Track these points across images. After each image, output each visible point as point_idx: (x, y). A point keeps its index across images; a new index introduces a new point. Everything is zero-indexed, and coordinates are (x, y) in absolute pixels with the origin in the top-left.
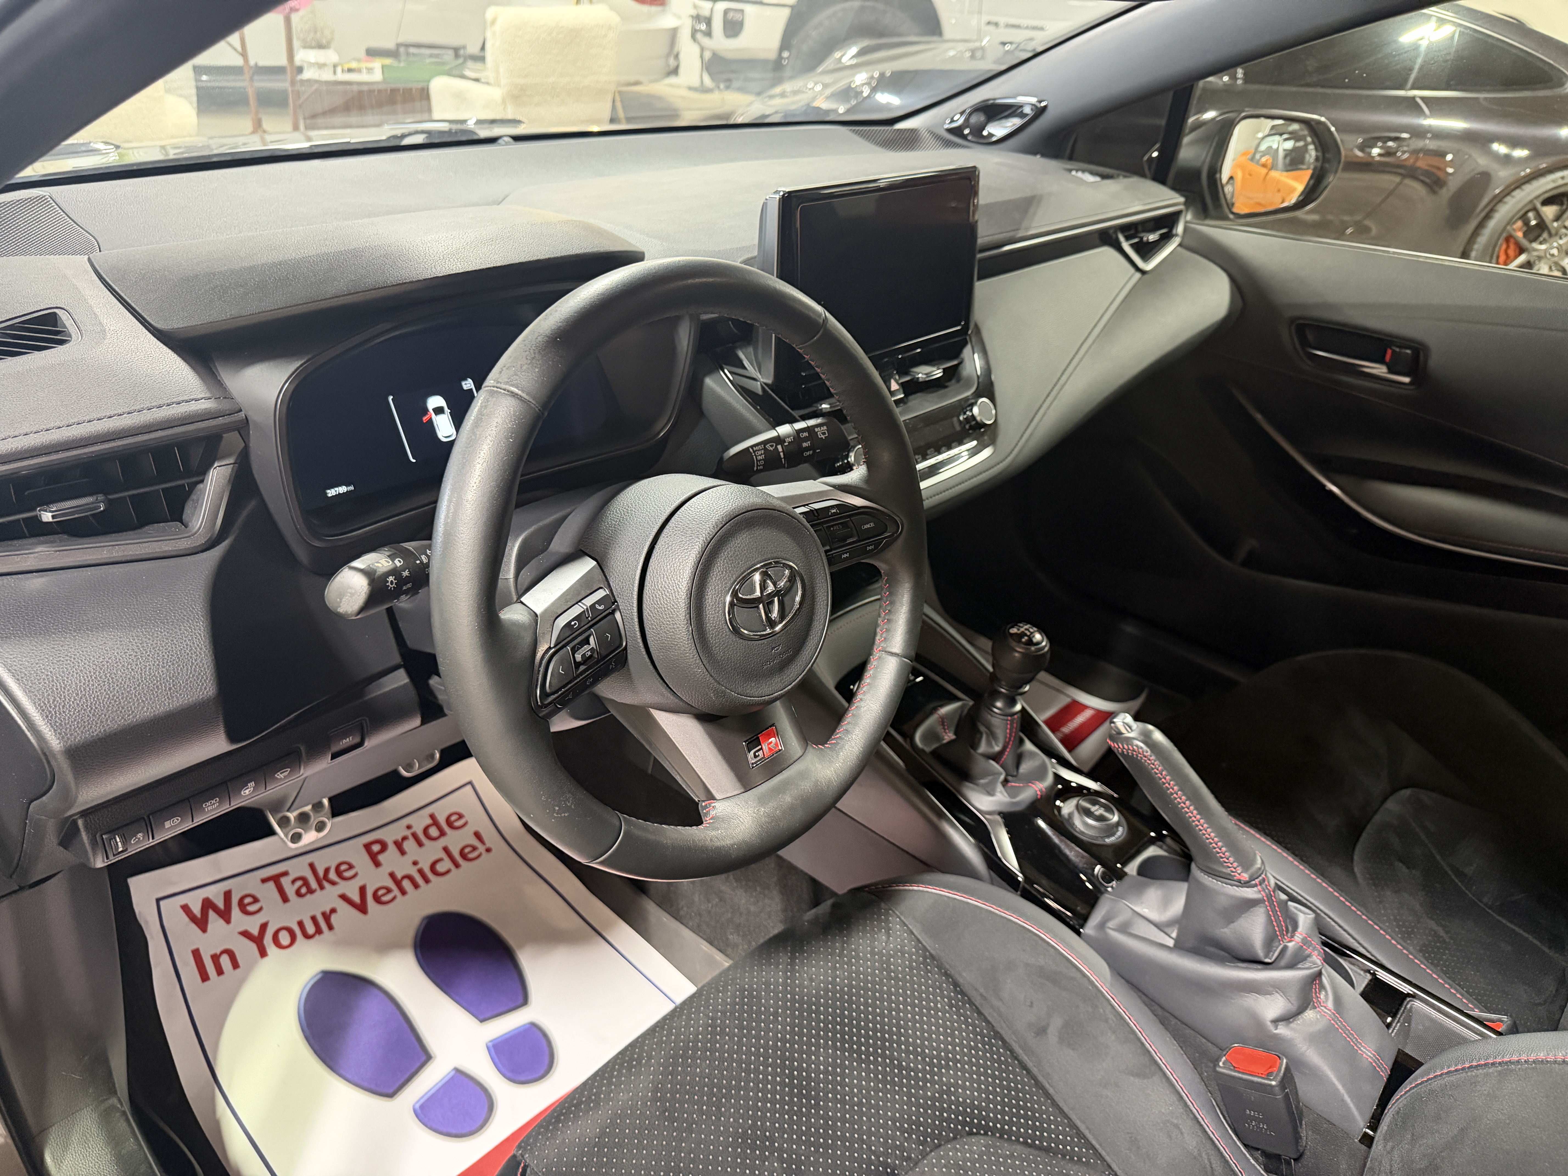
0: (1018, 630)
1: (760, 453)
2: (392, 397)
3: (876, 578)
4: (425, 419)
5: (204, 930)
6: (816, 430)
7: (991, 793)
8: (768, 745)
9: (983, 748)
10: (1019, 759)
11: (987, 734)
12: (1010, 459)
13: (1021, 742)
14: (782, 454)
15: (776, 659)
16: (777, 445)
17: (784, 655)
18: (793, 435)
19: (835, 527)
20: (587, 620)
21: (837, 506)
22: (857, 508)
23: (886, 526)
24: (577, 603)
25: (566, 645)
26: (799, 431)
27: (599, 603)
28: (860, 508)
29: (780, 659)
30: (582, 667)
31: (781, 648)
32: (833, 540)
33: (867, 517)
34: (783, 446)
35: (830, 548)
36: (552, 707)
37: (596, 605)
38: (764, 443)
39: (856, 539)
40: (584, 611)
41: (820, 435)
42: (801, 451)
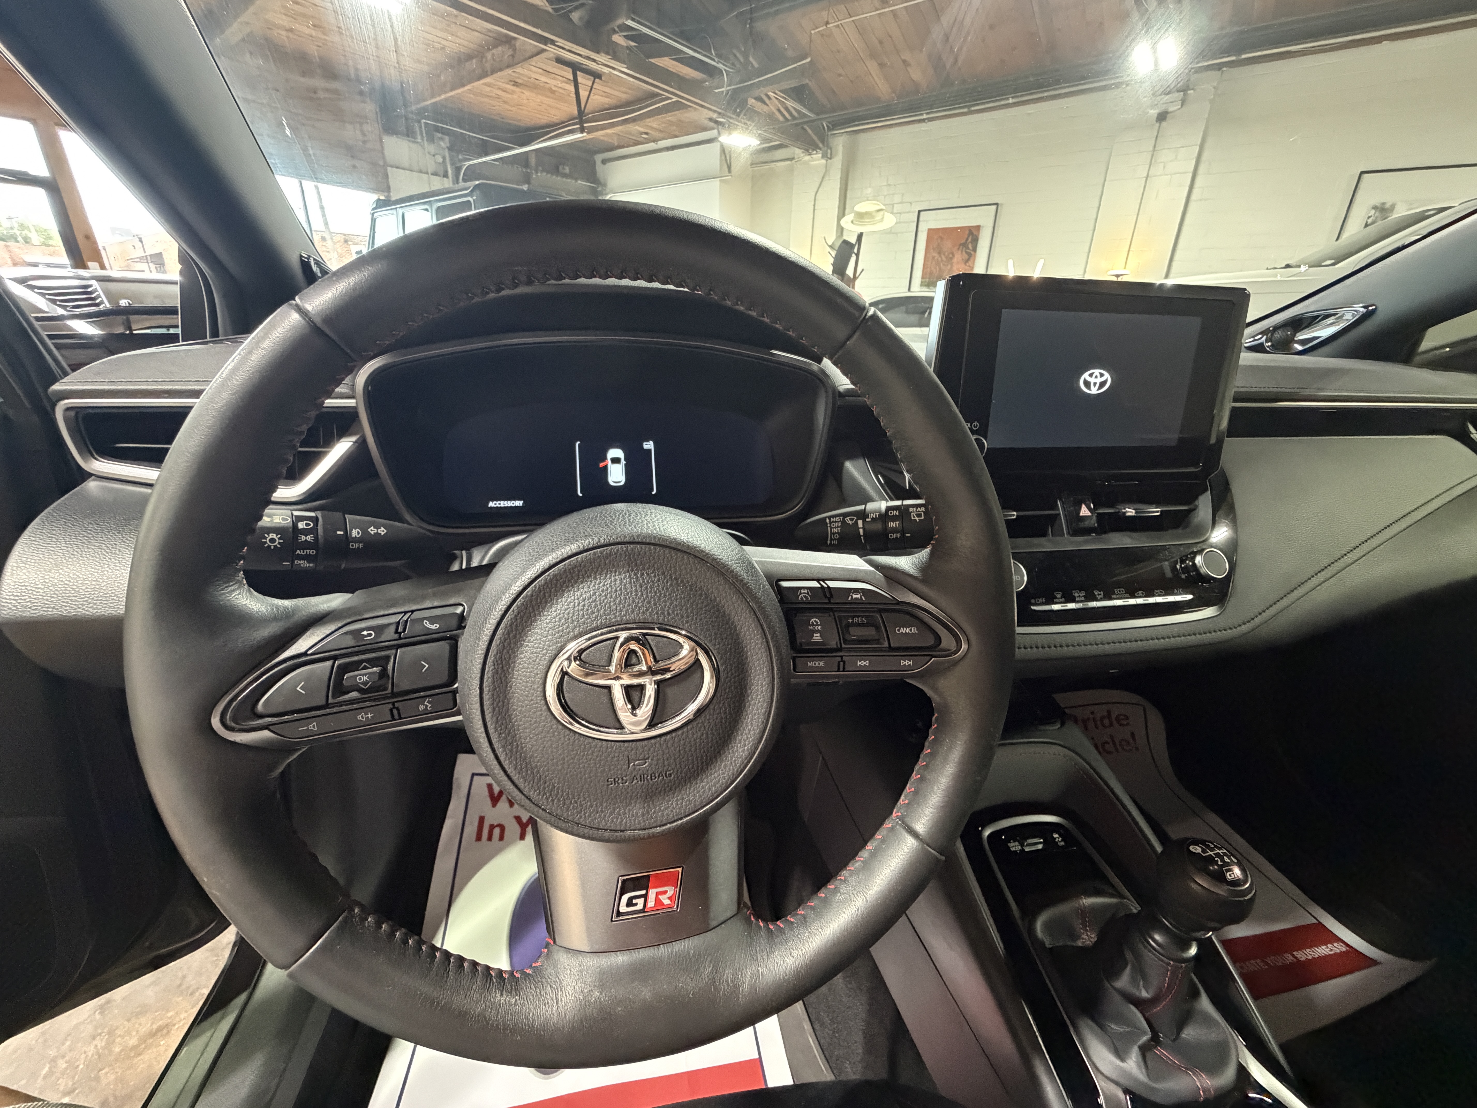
0: (1204, 851)
1: (836, 525)
2: (579, 442)
3: (1054, 720)
4: (602, 465)
5: (494, 805)
6: (911, 510)
7: (1120, 1054)
8: (657, 894)
9: (1123, 982)
10: (1184, 1019)
11: (1133, 966)
12: (1244, 628)
13: (1195, 995)
14: (861, 531)
15: (639, 779)
16: (858, 519)
17: (659, 776)
18: (880, 512)
19: (856, 620)
20: (397, 636)
21: (863, 591)
22: (895, 602)
23: (938, 639)
24: (405, 613)
25: (335, 658)
26: (889, 508)
27: (432, 620)
28: (899, 603)
29: (648, 780)
30: (354, 694)
31: (650, 765)
32: (847, 637)
33: (908, 617)
34: (864, 522)
35: (839, 646)
36: (266, 734)
37: (425, 621)
38: (845, 515)
39: (886, 645)
40: (399, 622)
41: (914, 517)
42: (886, 532)
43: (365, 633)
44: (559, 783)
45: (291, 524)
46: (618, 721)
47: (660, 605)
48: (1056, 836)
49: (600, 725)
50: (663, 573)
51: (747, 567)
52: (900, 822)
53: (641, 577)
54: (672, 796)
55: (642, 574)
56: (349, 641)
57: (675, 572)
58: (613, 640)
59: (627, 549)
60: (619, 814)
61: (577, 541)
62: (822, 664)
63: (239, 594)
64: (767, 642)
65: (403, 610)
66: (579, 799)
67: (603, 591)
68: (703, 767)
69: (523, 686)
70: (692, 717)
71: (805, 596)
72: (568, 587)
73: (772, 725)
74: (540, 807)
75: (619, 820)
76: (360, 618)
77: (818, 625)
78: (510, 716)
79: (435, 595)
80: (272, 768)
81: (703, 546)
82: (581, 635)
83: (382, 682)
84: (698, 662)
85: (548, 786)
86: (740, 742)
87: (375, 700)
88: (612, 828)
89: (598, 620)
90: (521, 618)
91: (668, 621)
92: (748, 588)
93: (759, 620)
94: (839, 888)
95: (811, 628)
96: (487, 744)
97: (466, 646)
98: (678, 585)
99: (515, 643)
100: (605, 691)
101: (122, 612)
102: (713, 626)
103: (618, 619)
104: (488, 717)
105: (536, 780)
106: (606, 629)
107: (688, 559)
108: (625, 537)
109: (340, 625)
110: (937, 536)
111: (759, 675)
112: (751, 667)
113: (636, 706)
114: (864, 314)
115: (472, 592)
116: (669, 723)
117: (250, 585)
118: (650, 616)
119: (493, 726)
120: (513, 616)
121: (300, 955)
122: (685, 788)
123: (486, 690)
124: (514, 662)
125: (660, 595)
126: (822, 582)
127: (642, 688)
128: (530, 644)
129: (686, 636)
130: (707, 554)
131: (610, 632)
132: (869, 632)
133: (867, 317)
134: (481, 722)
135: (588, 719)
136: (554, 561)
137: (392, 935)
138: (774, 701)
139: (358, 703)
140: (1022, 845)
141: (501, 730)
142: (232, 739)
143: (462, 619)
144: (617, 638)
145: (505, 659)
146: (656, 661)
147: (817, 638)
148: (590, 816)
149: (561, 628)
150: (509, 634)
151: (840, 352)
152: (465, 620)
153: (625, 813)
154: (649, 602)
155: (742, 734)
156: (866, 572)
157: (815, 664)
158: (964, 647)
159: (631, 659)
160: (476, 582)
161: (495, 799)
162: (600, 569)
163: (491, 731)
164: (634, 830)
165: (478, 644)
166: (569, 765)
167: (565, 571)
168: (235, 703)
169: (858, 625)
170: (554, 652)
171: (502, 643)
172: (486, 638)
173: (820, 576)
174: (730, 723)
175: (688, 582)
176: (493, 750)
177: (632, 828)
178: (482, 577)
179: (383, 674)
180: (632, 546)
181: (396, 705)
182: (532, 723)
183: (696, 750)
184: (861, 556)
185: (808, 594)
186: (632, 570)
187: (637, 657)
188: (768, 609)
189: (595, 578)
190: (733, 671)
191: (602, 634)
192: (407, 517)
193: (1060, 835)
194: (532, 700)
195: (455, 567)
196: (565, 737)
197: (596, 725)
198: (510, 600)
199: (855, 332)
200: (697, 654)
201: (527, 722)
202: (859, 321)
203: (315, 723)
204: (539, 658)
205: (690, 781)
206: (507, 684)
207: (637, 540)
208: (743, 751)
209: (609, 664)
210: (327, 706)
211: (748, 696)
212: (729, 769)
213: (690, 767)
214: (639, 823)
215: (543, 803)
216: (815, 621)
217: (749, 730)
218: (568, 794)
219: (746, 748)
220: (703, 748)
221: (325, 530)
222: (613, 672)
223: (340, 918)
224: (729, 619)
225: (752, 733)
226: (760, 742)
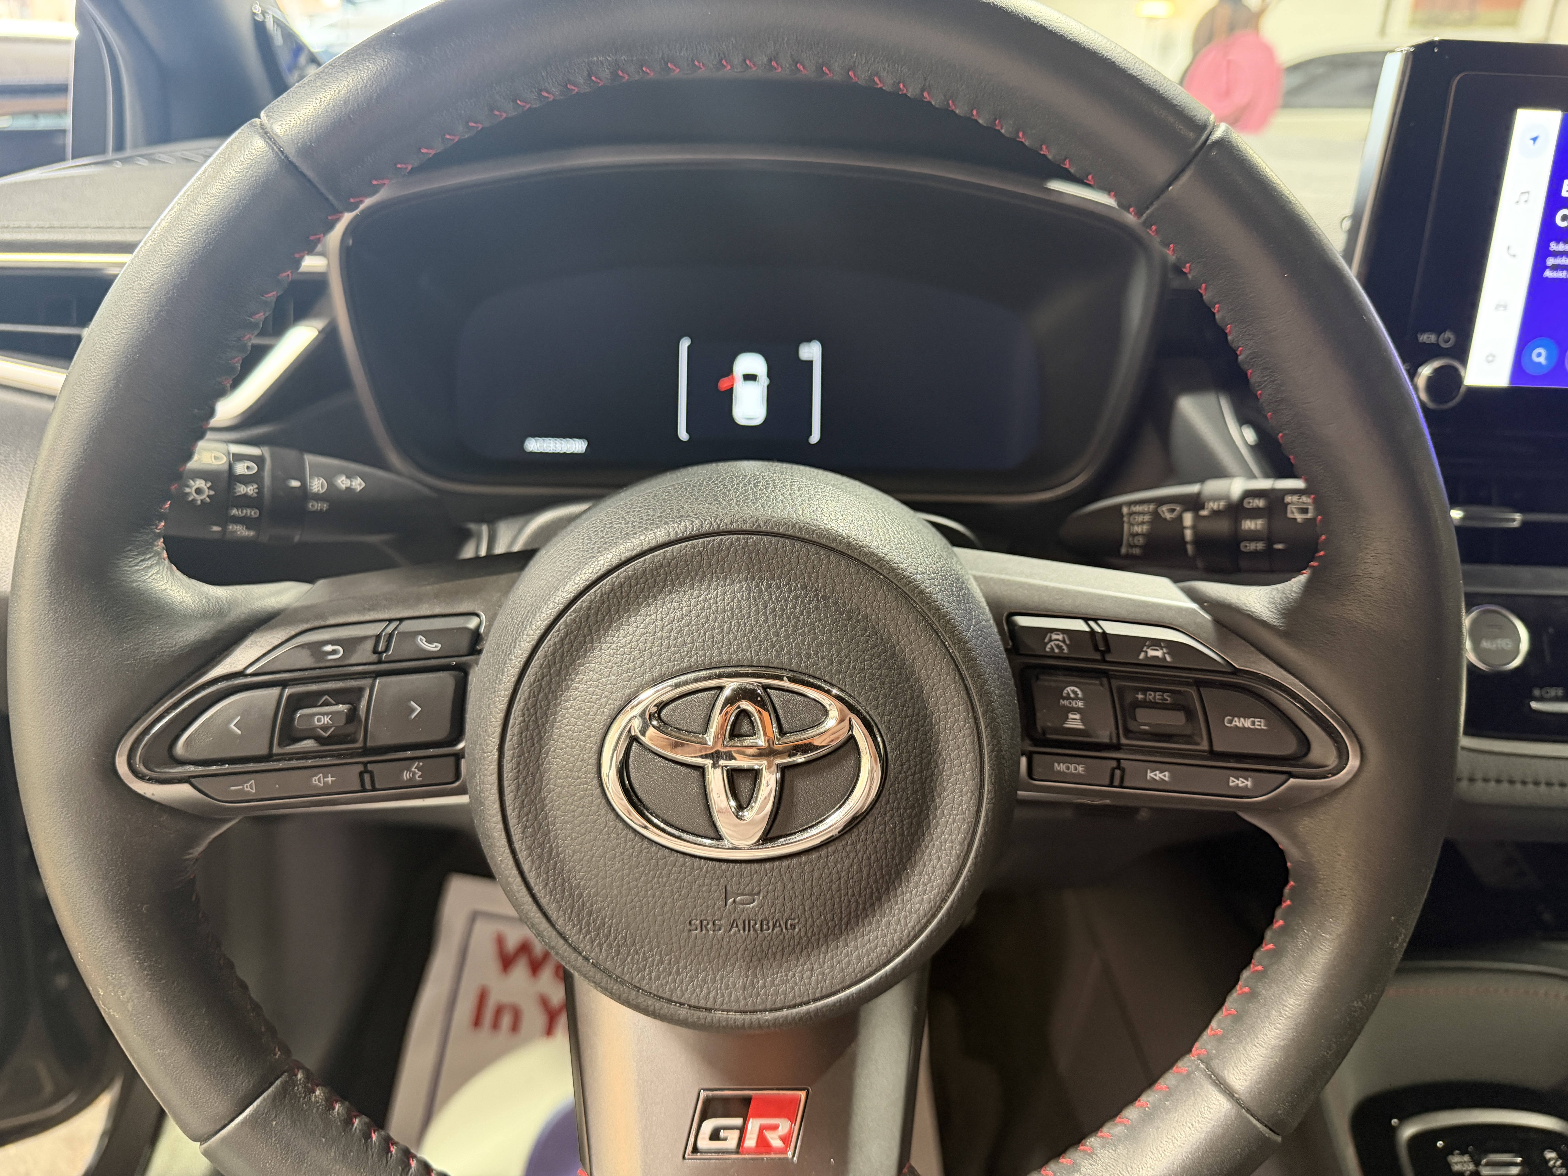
1: (1140, 518)
2: (687, 341)
4: (725, 383)
5: (506, 972)
6: (1289, 498)
8: (762, 1129)
14: (1187, 533)
15: (741, 927)
16: (1186, 510)
17: (774, 926)
18: (1227, 498)
19: (1151, 696)
20: (374, 658)
21: (1171, 645)
22: (1228, 670)
23: (1305, 744)
24: (390, 621)
25: (284, 684)
26: (1249, 494)
27: (430, 636)
28: (1236, 672)
29: (755, 930)
30: (308, 744)
31: (761, 905)
32: (1132, 725)
33: (1251, 700)
34: (1197, 518)
35: (1115, 741)
36: (184, 791)
37: (420, 637)
38: (1161, 501)
39: (1205, 746)
40: (378, 637)
41: (1293, 513)
42: (1237, 538)
43: (329, 648)
44: (611, 918)
45: (226, 467)
46: (714, 825)
47: (794, 639)
48: (1550, 1155)
49: (682, 830)
50: (804, 587)
51: (951, 585)
52: (1202, 1066)
53: (766, 590)
54: (794, 962)
55: (770, 586)
56: (305, 660)
57: (824, 586)
58: (714, 692)
59: (747, 542)
60: (704, 981)
61: (666, 523)
62: (1080, 769)
63: (157, 573)
64: (976, 719)
65: (386, 616)
66: (642, 947)
67: (703, 609)
68: (849, 919)
69: (566, 753)
70: (835, 832)
71: (1058, 646)
72: (646, 598)
73: (975, 864)
74: (580, 954)
75: (705, 991)
76: (322, 623)
77: (1080, 699)
78: (542, 800)
79: (437, 596)
80: (191, 841)
81: (875, 544)
82: (662, 679)
83: (350, 729)
84: (852, 740)
85: (595, 921)
86: (916, 887)
87: (338, 756)
88: (692, 1003)
89: (691, 657)
90: (571, 643)
91: (807, 667)
92: (948, 621)
93: (962, 678)
94: (1079, 1165)
95: (1065, 703)
96: (504, 841)
97: (481, 681)
98: (827, 608)
99: (559, 684)
100: (695, 774)
101: (9, 589)
102: (882, 683)
103: (725, 657)
104: (509, 797)
105: (576, 908)
106: (704, 673)
107: (848, 566)
108: (745, 522)
109: (293, 633)
110: (1322, 553)
111: (956, 774)
112: (944, 760)
113: (744, 803)
114: (1204, 137)
115: (496, 596)
116: (797, 837)
117: (172, 559)
118: (777, 657)
119: (516, 813)
120: (557, 639)
121: (223, 1123)
122: (816, 952)
123: (508, 754)
124: (555, 714)
125: (796, 623)
126: (1092, 623)
127: (755, 775)
128: (582, 687)
129: (838, 697)
130: (880, 559)
131: (709, 678)
132: (1175, 720)
133: (1209, 142)
134: (497, 806)
135: (665, 817)
136: (628, 555)
137: (348, 1122)
138: (982, 821)
139: (315, 757)
140: (1477, 1164)
141: (527, 821)
142: (141, 792)
143: (476, 638)
144: (721, 688)
145: (541, 707)
146: (782, 732)
147: (1074, 722)
148: (658, 978)
149: (631, 665)
150: (549, 667)
151: (1156, 205)
152: (482, 640)
153: (714, 981)
154: (777, 634)
155: (920, 874)
156: (1180, 610)
157: (1068, 768)
158: (1354, 762)
159: (741, 726)
160: (503, 579)
161: (507, 962)
162: (700, 573)
163: (512, 821)
164: (728, 1011)
165: (501, 680)
166: (630, 889)
167: (644, 572)
168: (147, 738)
169: (1153, 705)
170: (617, 703)
171: (539, 680)
172: (513, 672)
173: (1089, 611)
174: (900, 851)
175: (845, 605)
176: (513, 852)
177: (725, 1007)
178: (512, 571)
179: (352, 716)
180: (755, 537)
181: (370, 767)
182: (577, 815)
183: (839, 890)
184: (1176, 580)
185: (1064, 641)
186: (753, 578)
187: (752, 722)
188: (982, 661)
189: (692, 587)
190: (912, 763)
191: (696, 680)
192: (394, 458)
193: (1560, 1156)
194: (579, 777)
195: (468, 552)
196: (626, 842)
197: (677, 828)
198: (554, 612)
199: (1182, 171)
200: (851, 728)
201: (568, 811)
202: (1193, 150)
203: (253, 781)
204: (594, 710)
205: (826, 941)
206: (541, 748)
207: (764, 529)
208: (921, 902)
209: (705, 731)
210: (269, 757)
211: (936, 809)
212: (895, 930)
213: (828, 917)
214: (737, 1000)
215: (585, 947)
216: (1074, 692)
217: (934, 867)
218: (625, 938)
219: (925, 897)
220: (853, 887)
221: (274, 477)
222: (710, 743)
223: (278, 1082)
224: (912, 673)
225: (938, 872)
226: (951, 890)
